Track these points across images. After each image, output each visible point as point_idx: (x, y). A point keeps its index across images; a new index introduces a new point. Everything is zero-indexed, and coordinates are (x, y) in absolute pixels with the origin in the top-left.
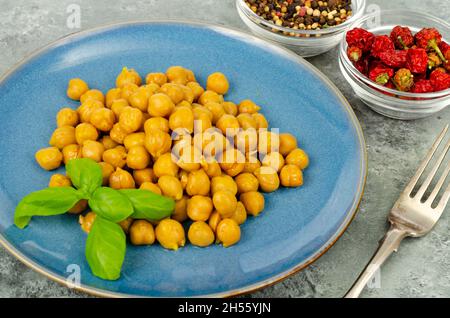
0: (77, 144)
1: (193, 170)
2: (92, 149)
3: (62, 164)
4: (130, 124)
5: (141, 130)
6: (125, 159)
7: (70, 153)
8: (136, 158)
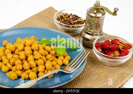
0: (5, 55)
1: (39, 59)
2: (10, 56)
4: (21, 48)
5: (23, 50)
6: (19, 57)
7: (3, 58)
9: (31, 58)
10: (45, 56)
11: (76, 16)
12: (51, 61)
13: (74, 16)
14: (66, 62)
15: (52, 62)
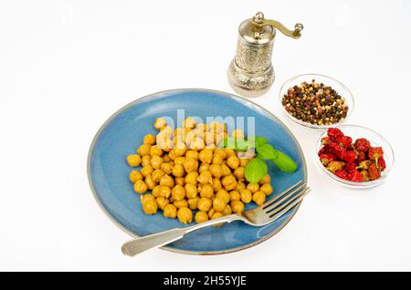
0: (150, 155)
2: (156, 161)
3: (141, 165)
5: (184, 156)
6: (172, 170)
7: (145, 161)
8: (177, 171)
9: (191, 177)
10: (221, 178)
11: (332, 92)
12: (229, 192)
13: (328, 92)
14: (260, 198)
15: (232, 193)
